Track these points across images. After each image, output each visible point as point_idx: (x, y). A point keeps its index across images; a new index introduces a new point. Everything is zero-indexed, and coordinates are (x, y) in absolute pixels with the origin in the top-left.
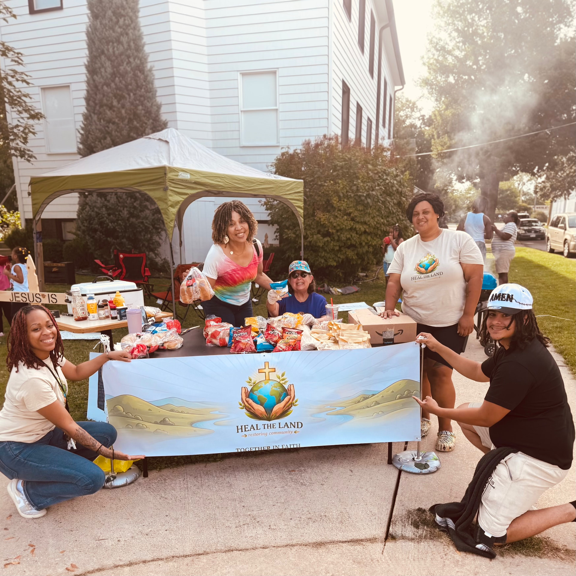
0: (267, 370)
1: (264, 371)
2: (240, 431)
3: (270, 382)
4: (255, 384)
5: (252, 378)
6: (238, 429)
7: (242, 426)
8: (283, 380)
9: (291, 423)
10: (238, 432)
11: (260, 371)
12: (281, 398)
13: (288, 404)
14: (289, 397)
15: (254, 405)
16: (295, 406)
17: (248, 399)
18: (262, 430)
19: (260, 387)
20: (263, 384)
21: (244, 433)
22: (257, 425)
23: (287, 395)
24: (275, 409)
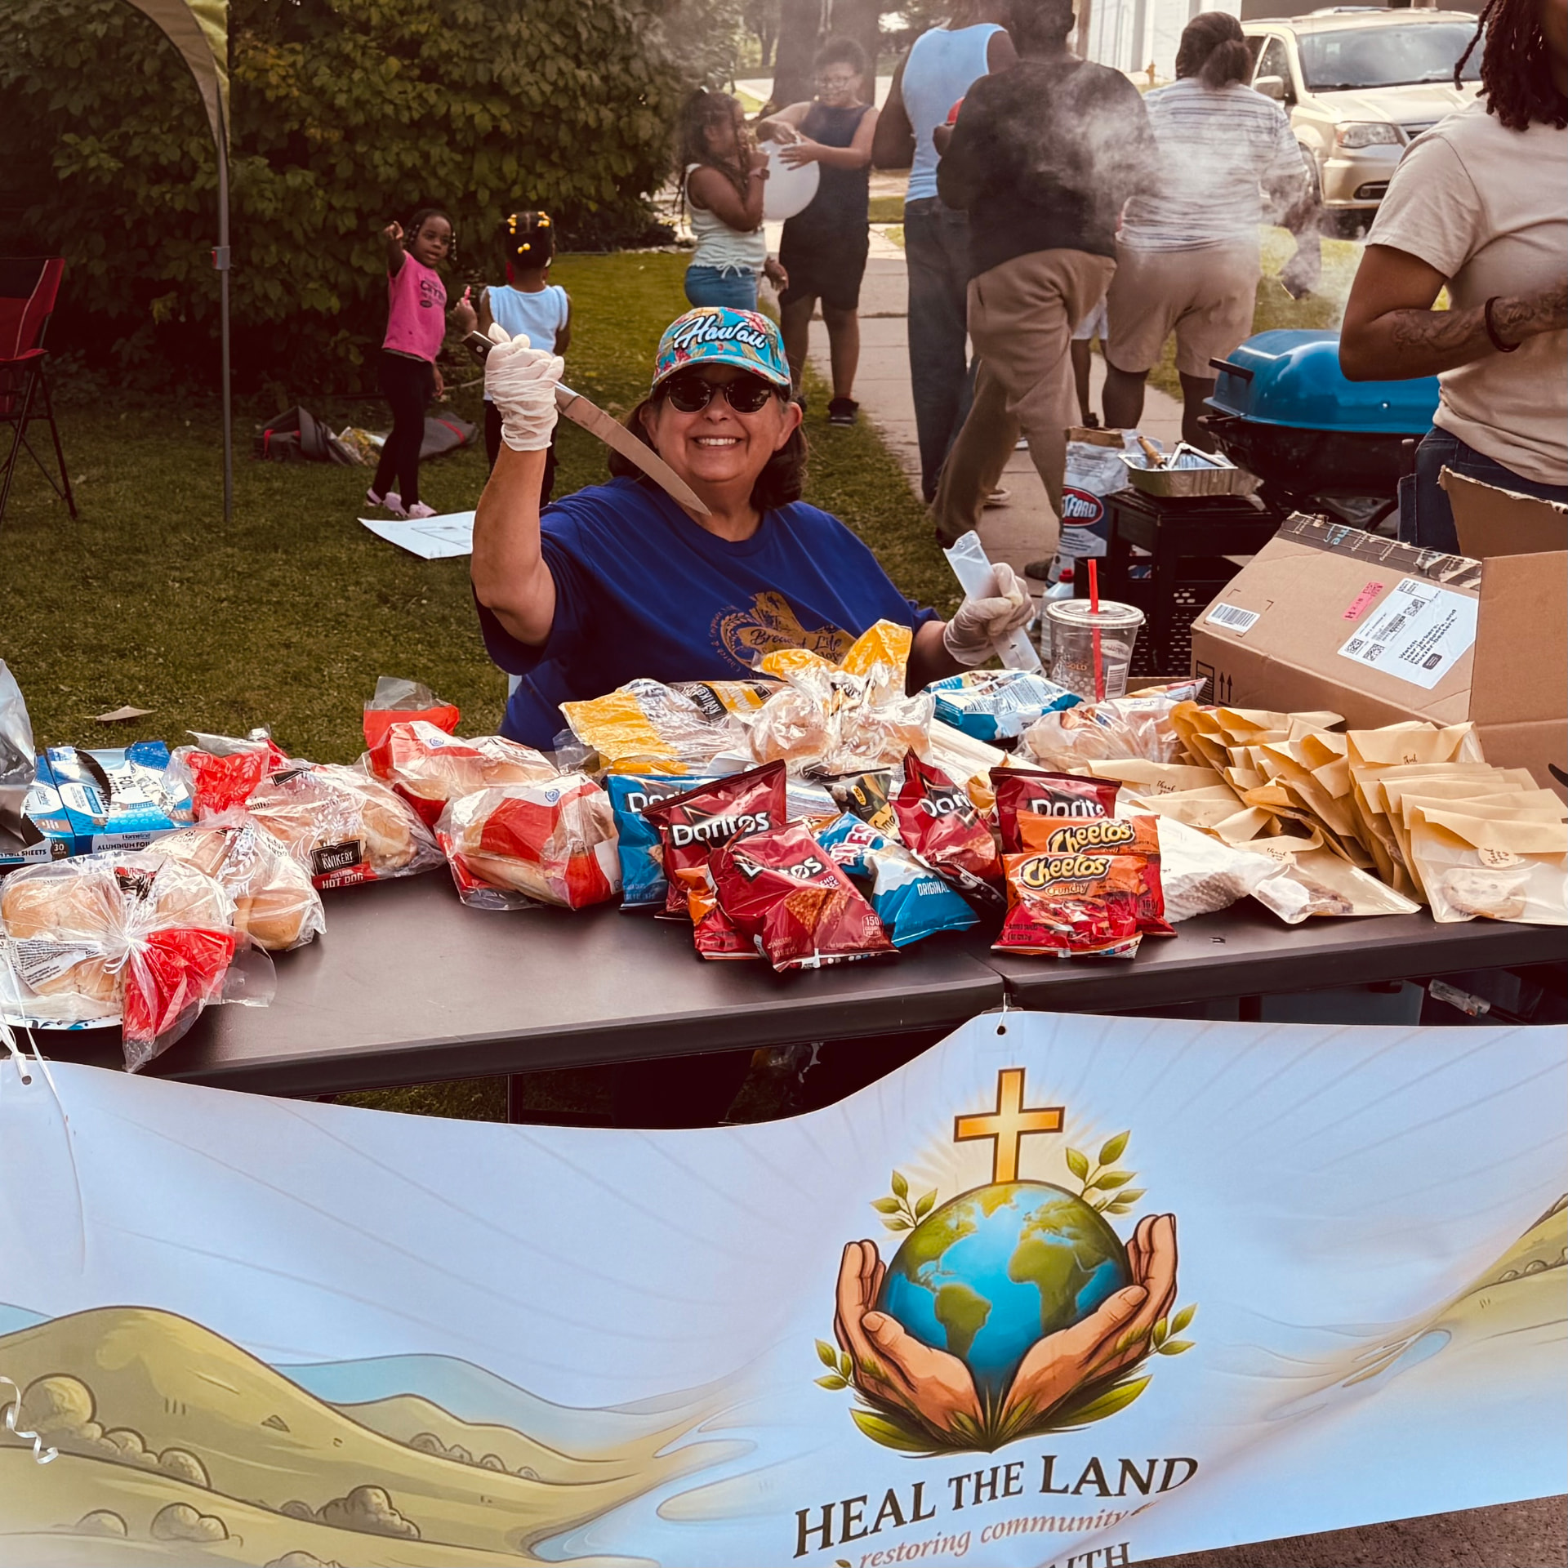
0: (1008, 1123)
1: (992, 1125)
2: (814, 1540)
3: (1018, 1194)
4: (928, 1219)
5: (911, 1179)
6: (803, 1532)
7: (827, 1510)
8: (1104, 1184)
9: (1127, 1466)
10: (801, 1550)
11: (963, 1130)
12: (1082, 1297)
13: (1121, 1341)
14: (1133, 1292)
15: (913, 1354)
16: (1169, 1350)
17: (874, 1318)
18: (946, 1522)
19: (953, 1236)
20: (974, 1215)
21: (840, 1550)
22: (918, 1487)
23: (1126, 1278)
24: (1030, 1368)
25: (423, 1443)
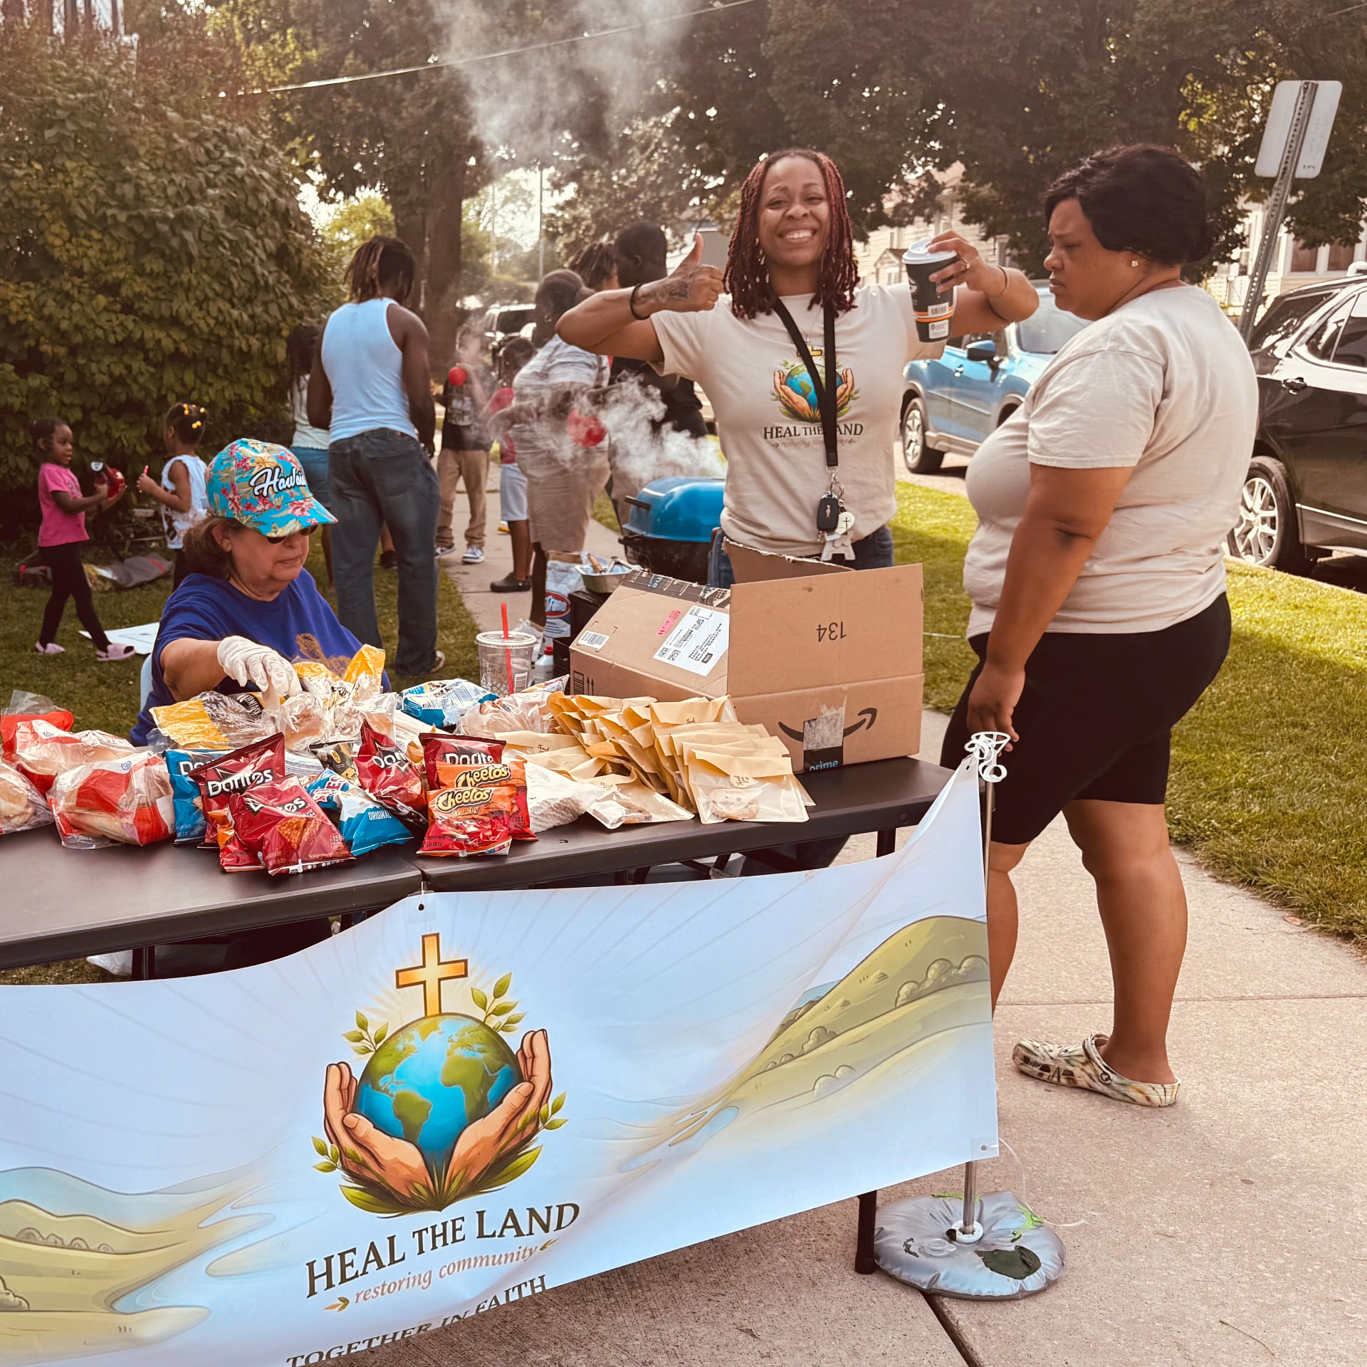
0: (431, 973)
1: (420, 975)
2: (321, 1283)
3: (443, 1023)
4: (383, 1044)
5: (370, 1017)
6: (312, 1278)
7: (328, 1260)
8: (499, 1012)
9: (532, 1212)
10: (312, 1292)
11: (402, 980)
12: (491, 1094)
13: (520, 1123)
14: (524, 1087)
15: (379, 1141)
16: (551, 1127)
17: (352, 1118)
18: (414, 1264)
19: (400, 1057)
20: (414, 1039)
21: (340, 1290)
22: (391, 1239)
23: (518, 1076)
24: (462, 1148)
25: (27, 1236)
